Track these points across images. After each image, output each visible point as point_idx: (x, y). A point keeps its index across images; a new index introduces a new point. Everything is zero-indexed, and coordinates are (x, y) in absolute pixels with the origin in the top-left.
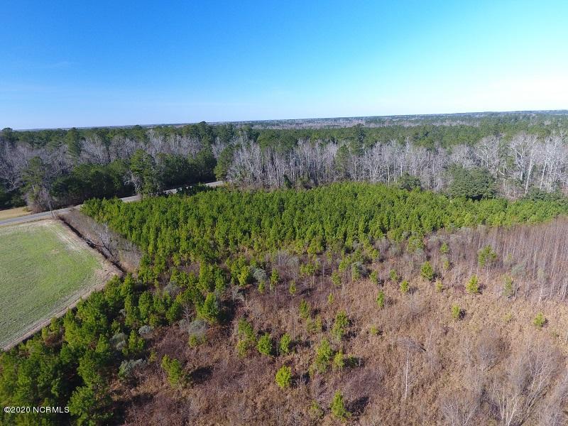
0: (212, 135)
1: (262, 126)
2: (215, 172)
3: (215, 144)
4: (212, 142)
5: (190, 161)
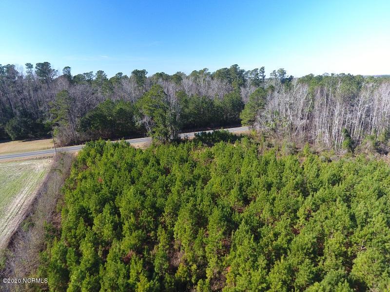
2: (241, 117)
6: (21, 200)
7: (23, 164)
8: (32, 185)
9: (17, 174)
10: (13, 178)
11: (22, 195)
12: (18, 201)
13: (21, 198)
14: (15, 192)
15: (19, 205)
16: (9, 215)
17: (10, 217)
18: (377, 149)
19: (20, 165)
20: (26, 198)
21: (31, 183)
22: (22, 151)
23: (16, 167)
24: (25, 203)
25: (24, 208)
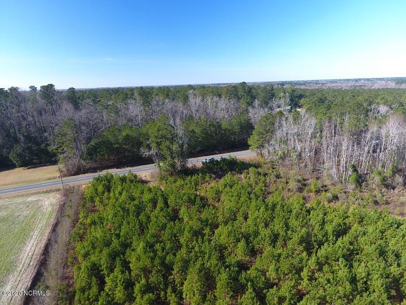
0: (251, 96)
1: (291, 85)
3: (253, 107)
4: (250, 104)
5: (225, 125)
6: (32, 248)
7: (30, 199)
8: (41, 228)
9: (25, 213)
10: (21, 218)
11: (32, 241)
12: (29, 248)
13: (31, 244)
14: (25, 236)
15: (30, 254)
16: (21, 266)
17: (23, 270)
18: (385, 185)
19: (28, 200)
20: (37, 245)
21: (40, 226)
22: (28, 182)
23: (24, 203)
24: (36, 252)
25: (35, 259)
